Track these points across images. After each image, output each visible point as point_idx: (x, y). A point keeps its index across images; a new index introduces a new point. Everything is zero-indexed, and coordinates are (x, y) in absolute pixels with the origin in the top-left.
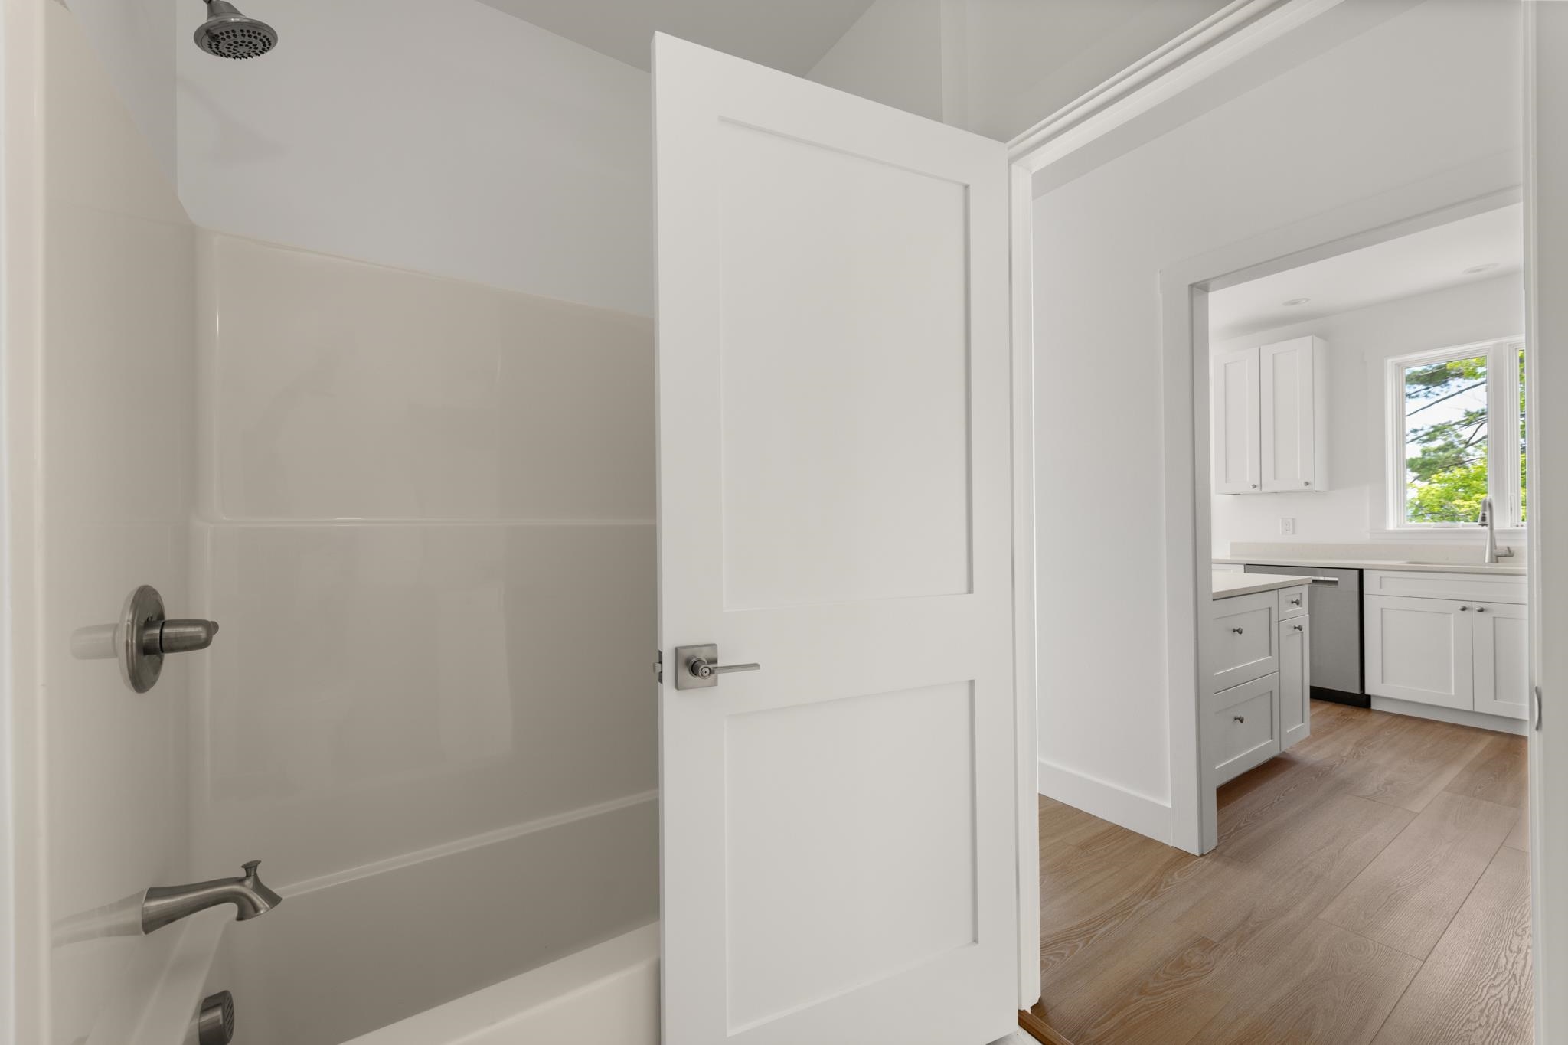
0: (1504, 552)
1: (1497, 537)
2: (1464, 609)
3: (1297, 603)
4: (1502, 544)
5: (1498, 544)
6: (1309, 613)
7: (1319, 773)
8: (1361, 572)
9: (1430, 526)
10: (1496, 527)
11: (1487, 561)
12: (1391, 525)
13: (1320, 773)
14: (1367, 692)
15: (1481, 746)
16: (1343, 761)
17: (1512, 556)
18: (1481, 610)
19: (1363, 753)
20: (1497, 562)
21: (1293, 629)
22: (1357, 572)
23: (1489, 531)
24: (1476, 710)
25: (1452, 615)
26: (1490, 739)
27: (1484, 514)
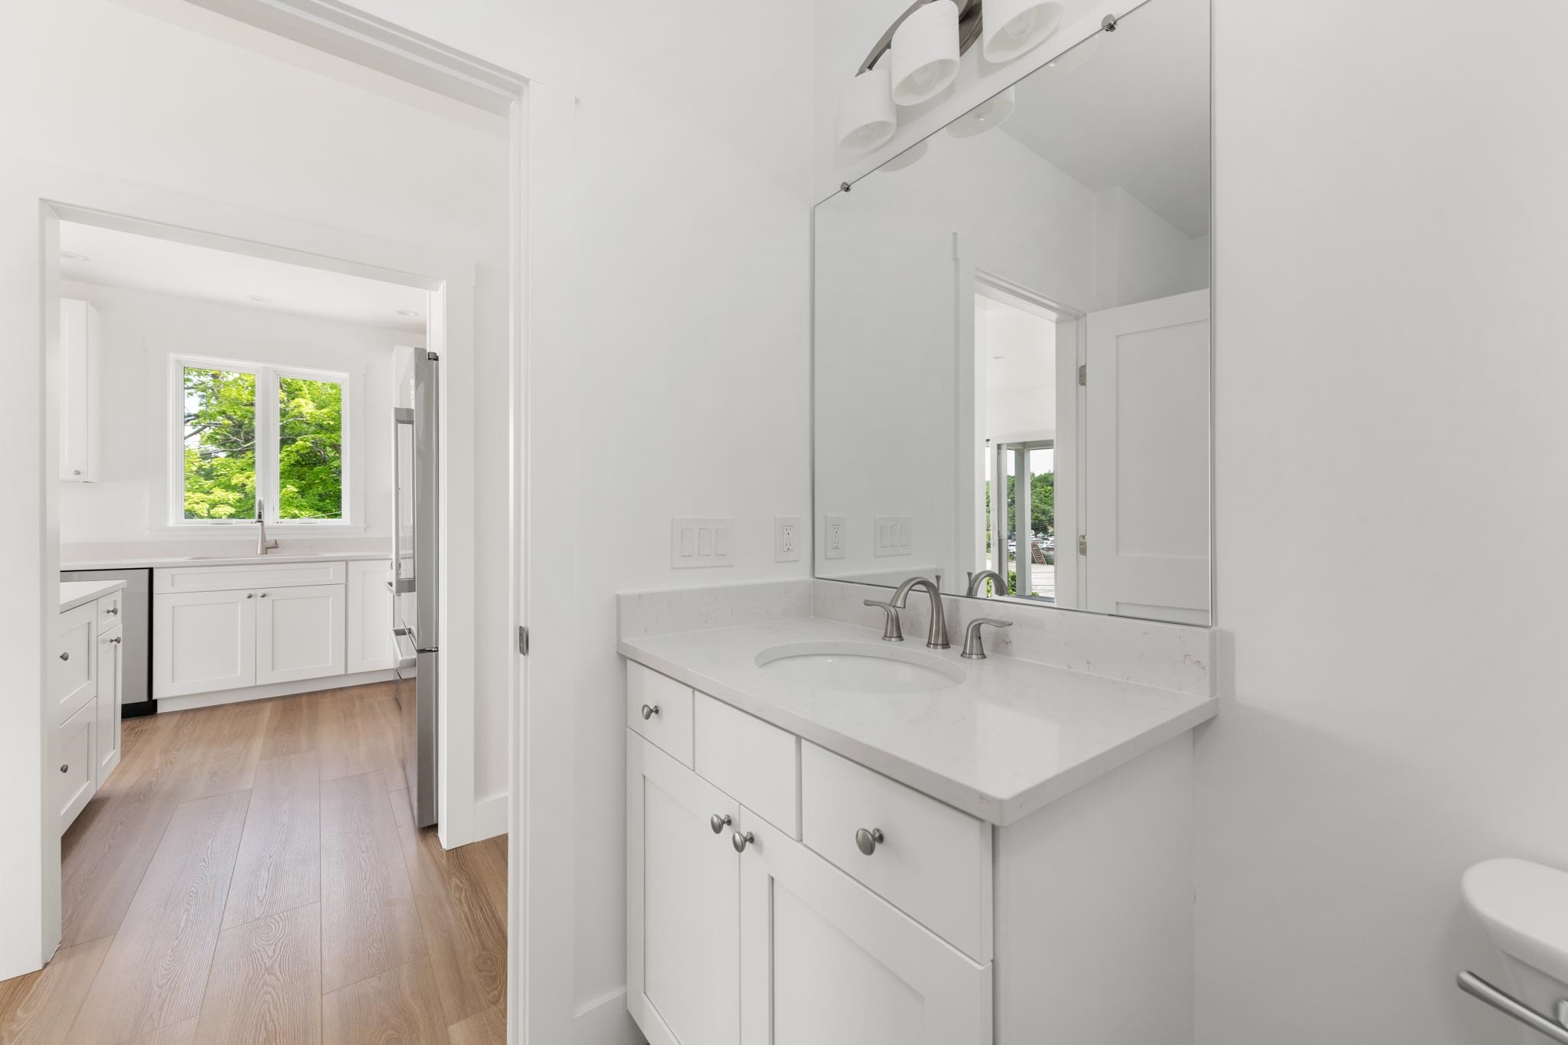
0: (271, 545)
1: (266, 532)
2: (250, 597)
3: (115, 611)
4: (270, 538)
5: (267, 538)
6: (122, 622)
7: (140, 798)
8: (151, 570)
9: (207, 523)
10: (266, 524)
11: (259, 553)
12: (171, 523)
13: (142, 797)
14: (154, 698)
15: (267, 712)
16: (158, 773)
17: (277, 547)
18: (263, 596)
19: (174, 758)
20: (266, 553)
21: (109, 643)
22: (147, 571)
23: (260, 527)
24: (257, 684)
25: (240, 604)
26: (269, 706)
27: (260, 512)
